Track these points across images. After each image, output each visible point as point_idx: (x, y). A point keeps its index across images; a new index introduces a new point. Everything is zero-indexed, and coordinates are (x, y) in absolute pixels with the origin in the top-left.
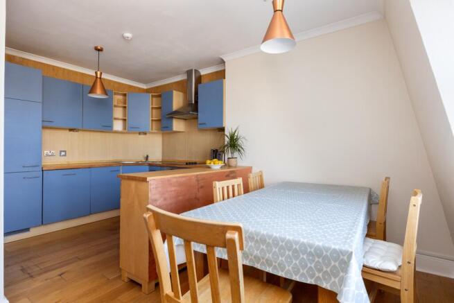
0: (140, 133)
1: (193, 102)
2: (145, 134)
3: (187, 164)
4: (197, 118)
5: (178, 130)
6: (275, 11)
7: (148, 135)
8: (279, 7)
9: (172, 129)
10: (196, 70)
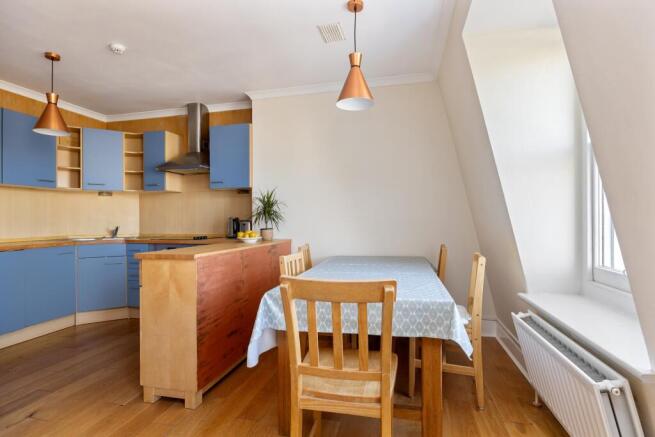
0: (100, 193)
1: (199, 150)
2: (110, 194)
3: (195, 239)
4: (207, 173)
5: (173, 190)
6: (353, 66)
7: (114, 196)
8: (357, 62)
9: (163, 187)
10: (202, 105)
